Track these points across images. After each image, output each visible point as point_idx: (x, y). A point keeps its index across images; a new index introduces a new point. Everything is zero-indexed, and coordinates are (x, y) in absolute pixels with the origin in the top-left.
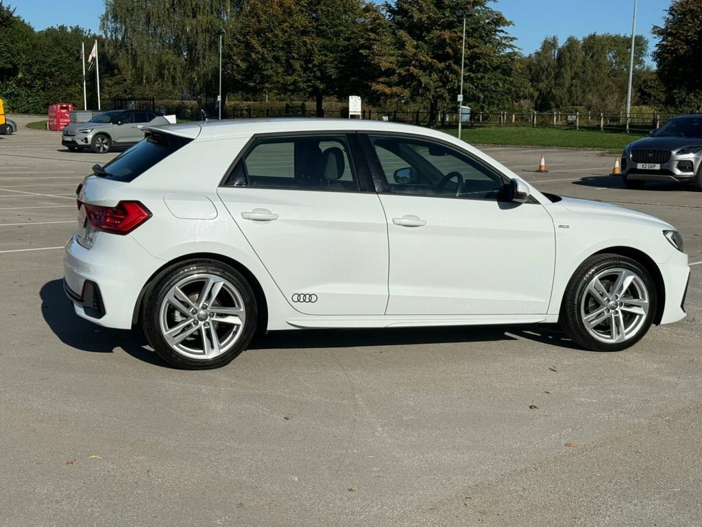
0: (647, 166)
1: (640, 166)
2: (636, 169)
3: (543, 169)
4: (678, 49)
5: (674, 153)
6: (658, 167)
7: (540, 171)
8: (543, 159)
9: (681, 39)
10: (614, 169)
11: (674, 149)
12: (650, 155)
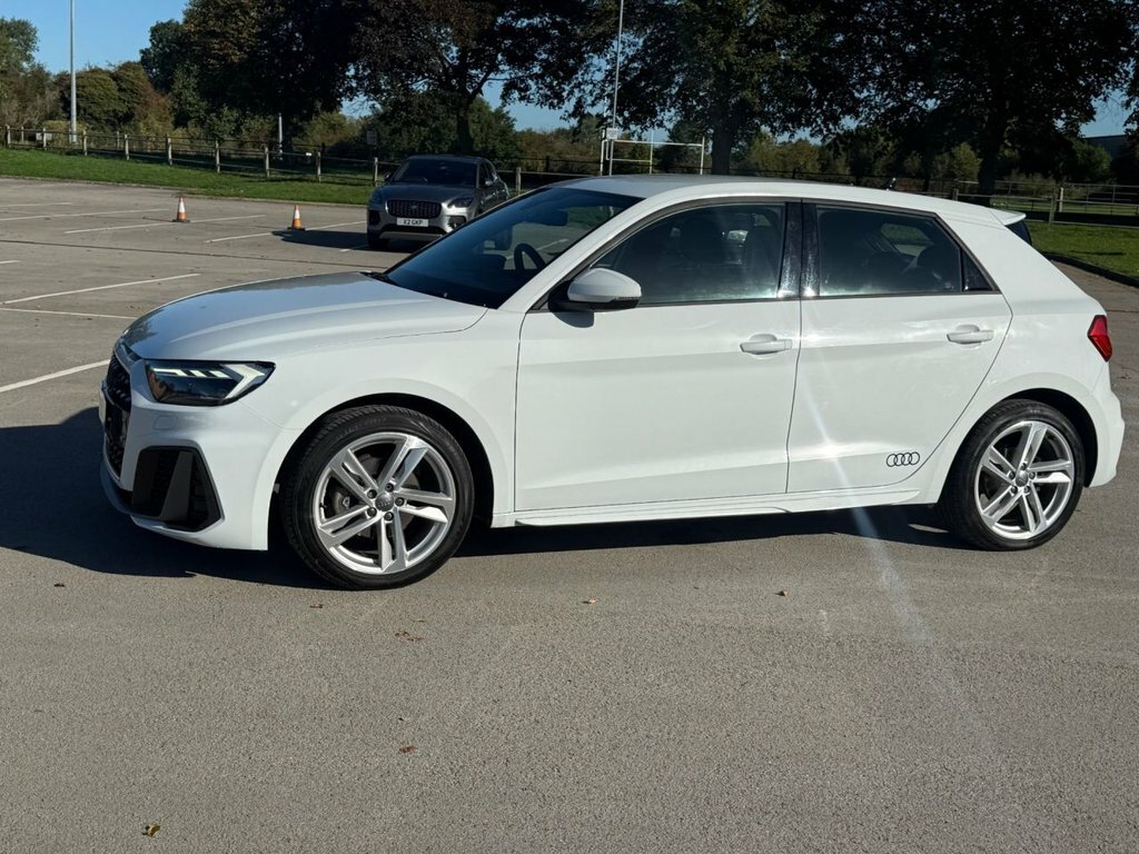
0: (411, 222)
1: (401, 222)
2: (396, 225)
3: (183, 217)
4: (228, 55)
5: (444, 205)
6: (425, 223)
7: (178, 220)
8: (182, 205)
9: (231, 42)
10: (294, 221)
11: (444, 201)
12: (415, 207)
